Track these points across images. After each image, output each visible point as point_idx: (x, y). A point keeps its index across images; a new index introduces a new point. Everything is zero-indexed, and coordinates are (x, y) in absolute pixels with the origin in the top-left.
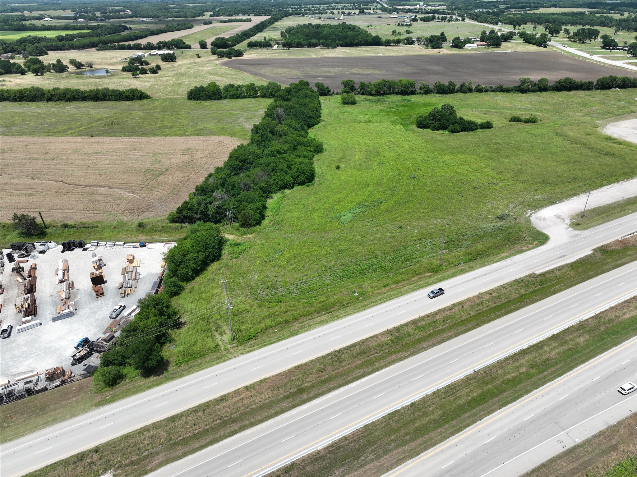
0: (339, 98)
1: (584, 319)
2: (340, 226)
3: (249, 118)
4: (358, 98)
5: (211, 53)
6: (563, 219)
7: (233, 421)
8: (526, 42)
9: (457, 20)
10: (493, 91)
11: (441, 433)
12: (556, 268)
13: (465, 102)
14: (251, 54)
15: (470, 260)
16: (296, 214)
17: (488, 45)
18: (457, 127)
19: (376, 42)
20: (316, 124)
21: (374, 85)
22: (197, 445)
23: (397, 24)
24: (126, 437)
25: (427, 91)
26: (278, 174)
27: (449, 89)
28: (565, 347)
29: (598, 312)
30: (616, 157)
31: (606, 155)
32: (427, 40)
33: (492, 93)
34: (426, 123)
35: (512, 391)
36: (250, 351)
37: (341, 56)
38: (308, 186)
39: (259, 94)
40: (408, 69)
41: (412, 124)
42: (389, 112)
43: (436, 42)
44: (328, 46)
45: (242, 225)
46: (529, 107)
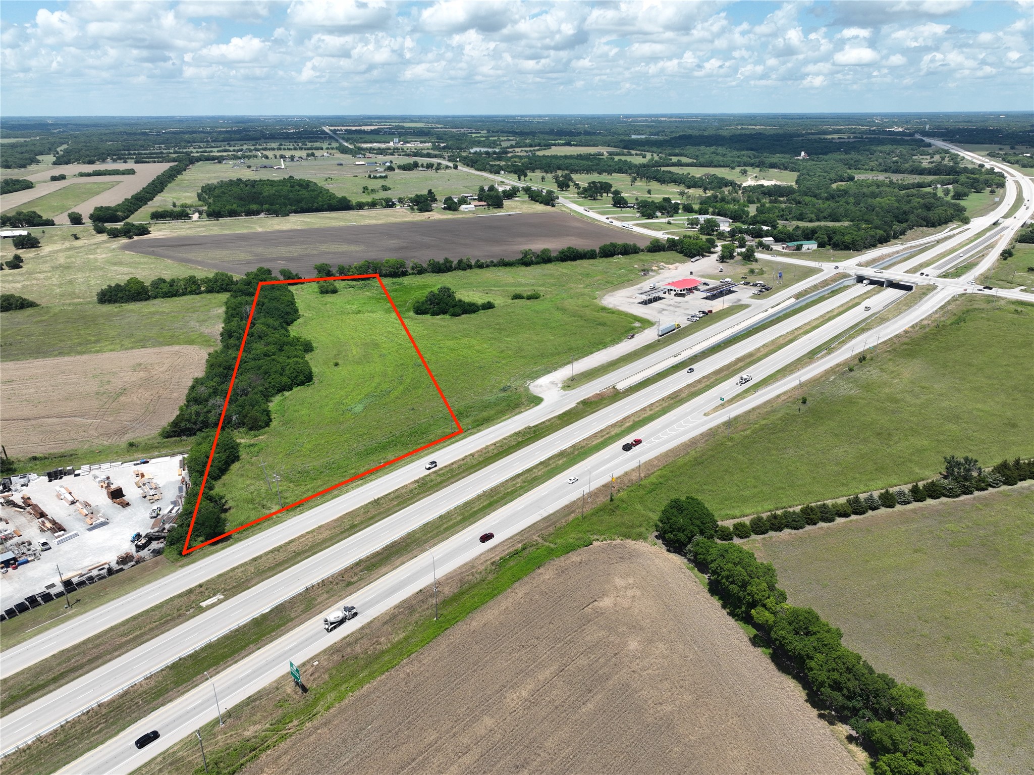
0: (315, 286)
1: (564, 449)
2: (353, 417)
3: (203, 321)
4: (339, 284)
5: (94, 232)
6: (557, 384)
7: (304, 552)
8: (531, 200)
10: (494, 266)
12: (547, 420)
13: (465, 281)
14: (161, 230)
15: (478, 425)
16: (304, 412)
17: (489, 205)
18: (458, 310)
19: (344, 205)
20: (295, 320)
21: (356, 267)
23: (367, 176)
25: (421, 271)
26: (273, 376)
27: (446, 267)
28: (548, 468)
29: (574, 443)
30: (607, 326)
31: (599, 324)
32: (411, 200)
33: (494, 268)
34: (424, 308)
35: (511, 496)
36: (301, 513)
37: (298, 227)
38: (308, 386)
39: (203, 289)
40: (393, 243)
41: (408, 310)
42: (379, 299)
43: (423, 203)
44: (277, 213)
45: (251, 429)
46: (533, 281)
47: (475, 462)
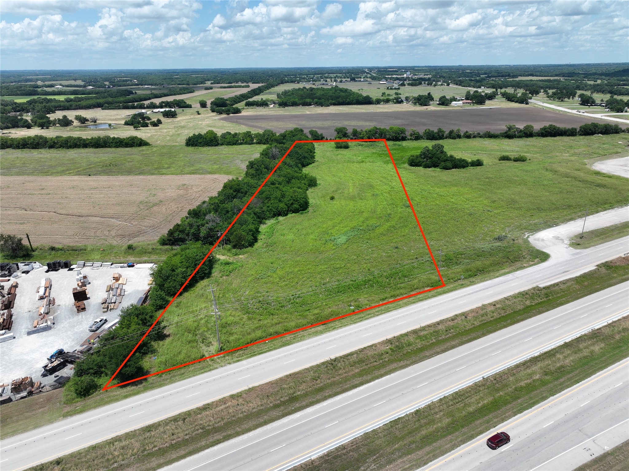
0: (333, 144)
1: (596, 328)
2: (334, 247)
3: (245, 160)
4: (351, 143)
5: (210, 111)
6: (562, 240)
7: (216, 430)
8: (508, 100)
9: (442, 85)
10: (481, 137)
11: (451, 441)
12: (560, 282)
13: (455, 146)
14: (248, 112)
15: (470, 276)
16: (291, 236)
17: (473, 103)
18: (449, 164)
19: (367, 101)
20: (310, 164)
21: (366, 131)
22: (174, 456)
23: (386, 88)
24: (94, 448)
25: (417, 138)
26: (272, 202)
27: (439, 135)
28: (581, 355)
29: (610, 322)
30: (608, 188)
31: (598, 186)
32: (415, 98)
33: (480, 139)
34: (418, 161)
35: (526, 397)
36: (238, 361)
37: (334, 112)
38: (302, 214)
39: (255, 141)
40: (399, 121)
41: (404, 163)
42: (381, 154)
43: (423, 100)
44: (322, 105)
45: (234, 247)
46: (517, 149)
47: (468, 326)
